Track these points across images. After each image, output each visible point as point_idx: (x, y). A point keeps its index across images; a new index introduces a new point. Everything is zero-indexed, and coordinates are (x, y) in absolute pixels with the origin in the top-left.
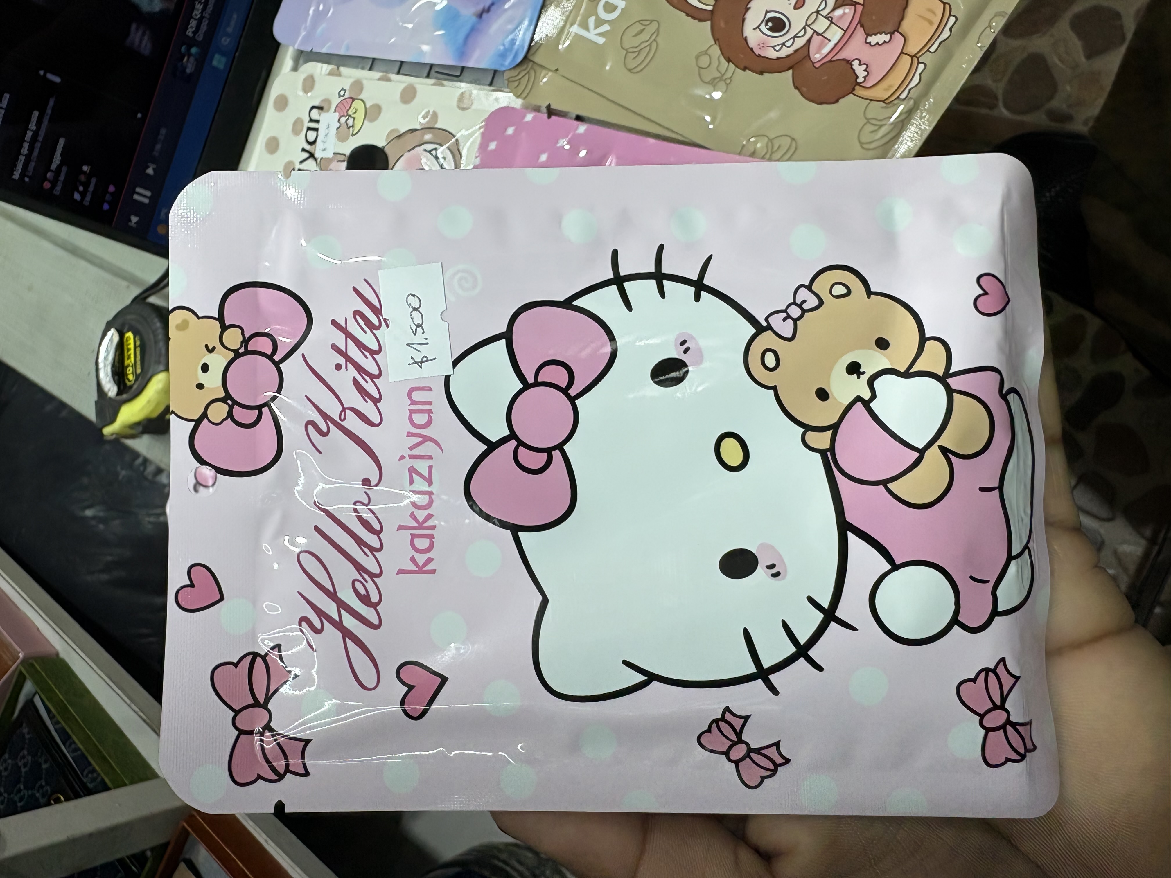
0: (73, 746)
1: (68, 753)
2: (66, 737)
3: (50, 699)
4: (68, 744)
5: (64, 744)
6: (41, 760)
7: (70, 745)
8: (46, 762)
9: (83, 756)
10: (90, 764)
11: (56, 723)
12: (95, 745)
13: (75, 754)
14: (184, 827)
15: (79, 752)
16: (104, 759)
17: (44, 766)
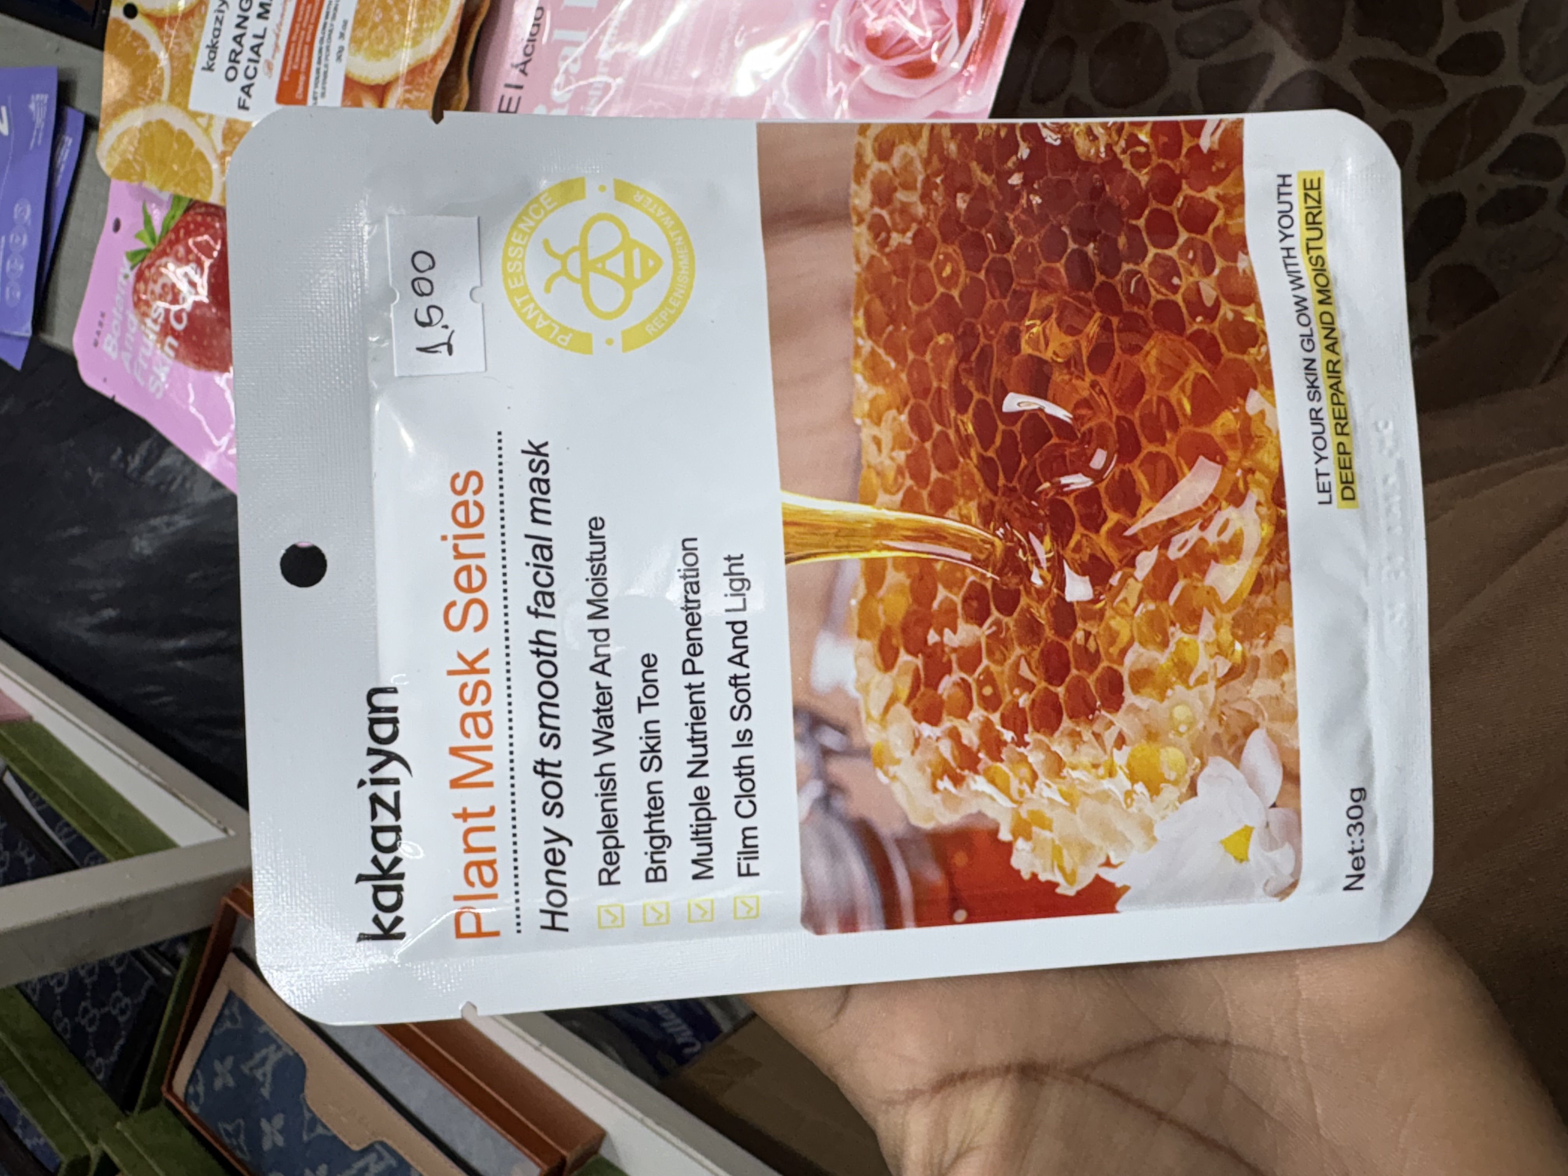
0: (66, 830)
1: (60, 838)
2: (52, 818)
3: (23, 770)
4: (57, 828)
5: (52, 828)
6: (23, 854)
7: (60, 830)
8: (30, 854)
9: (81, 839)
10: (92, 848)
11: (38, 803)
12: (94, 823)
13: (68, 840)
14: (228, 906)
15: (74, 836)
16: (110, 839)
17: (28, 861)
